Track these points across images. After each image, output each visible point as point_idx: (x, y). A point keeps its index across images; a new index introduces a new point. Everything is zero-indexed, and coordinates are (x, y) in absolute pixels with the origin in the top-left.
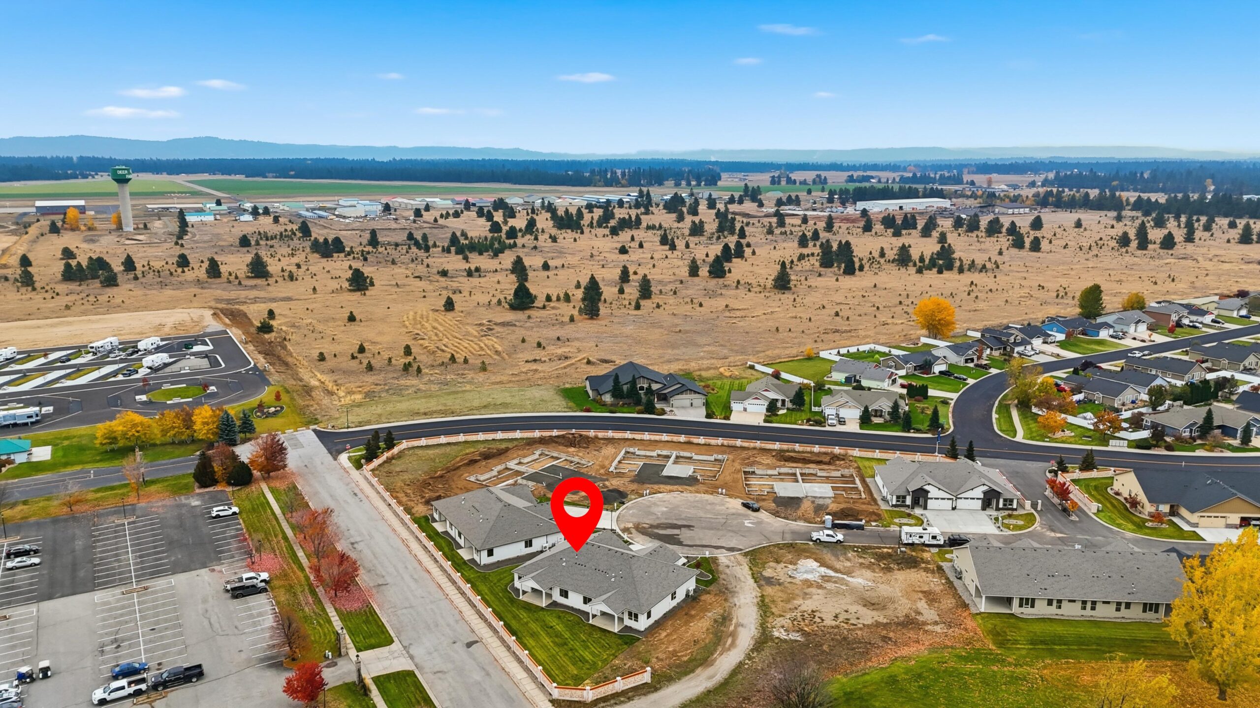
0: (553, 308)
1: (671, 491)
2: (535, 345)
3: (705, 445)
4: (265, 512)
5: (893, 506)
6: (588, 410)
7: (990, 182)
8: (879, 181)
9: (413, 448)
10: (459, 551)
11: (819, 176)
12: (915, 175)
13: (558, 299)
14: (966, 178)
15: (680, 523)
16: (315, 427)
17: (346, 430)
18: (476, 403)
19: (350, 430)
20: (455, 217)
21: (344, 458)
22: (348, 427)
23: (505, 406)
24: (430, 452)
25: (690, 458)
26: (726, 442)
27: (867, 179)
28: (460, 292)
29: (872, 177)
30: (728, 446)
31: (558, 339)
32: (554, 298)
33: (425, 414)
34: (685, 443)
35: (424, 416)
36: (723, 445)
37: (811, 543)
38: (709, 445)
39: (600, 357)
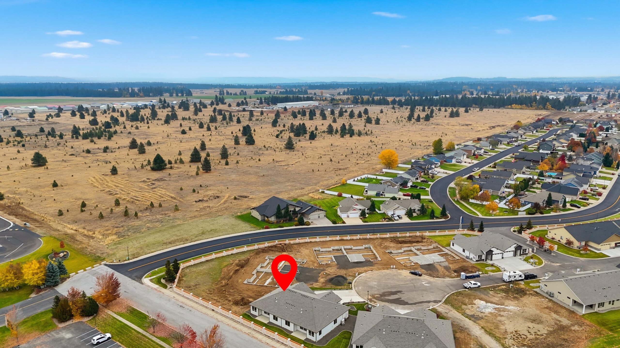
0: (178, 168)
1: (366, 271)
2: (192, 191)
3: (350, 240)
4: (132, 333)
5: (476, 261)
6: (267, 228)
7: (322, 93)
8: (270, 93)
9: (187, 267)
10: (292, 334)
11: (242, 91)
12: (287, 90)
13: (176, 162)
14: (309, 91)
15: (394, 290)
16: (104, 262)
17: (128, 262)
18: (195, 232)
19: (131, 261)
20: (57, 117)
21: (146, 280)
22: (129, 260)
23: (214, 231)
24: (201, 268)
25: (351, 249)
26: (361, 237)
27: (264, 92)
28: (110, 163)
29: (266, 91)
30: (363, 239)
31: (201, 186)
32: (173, 162)
33: (170, 243)
34: (340, 240)
35: (170, 245)
36: (360, 239)
37: (467, 290)
38: (353, 240)
39: (239, 195)
